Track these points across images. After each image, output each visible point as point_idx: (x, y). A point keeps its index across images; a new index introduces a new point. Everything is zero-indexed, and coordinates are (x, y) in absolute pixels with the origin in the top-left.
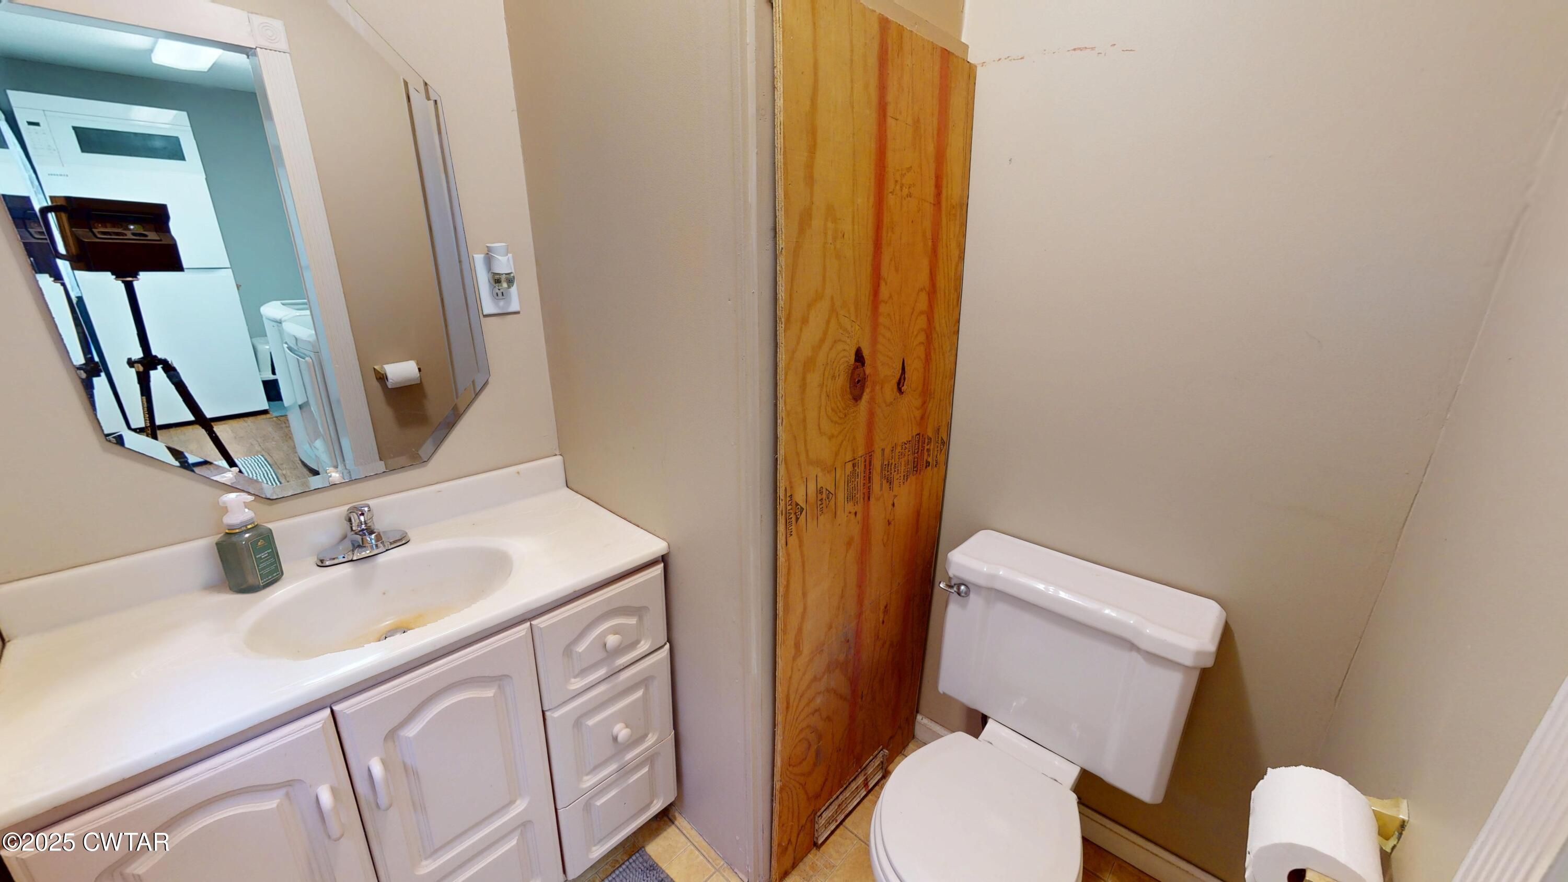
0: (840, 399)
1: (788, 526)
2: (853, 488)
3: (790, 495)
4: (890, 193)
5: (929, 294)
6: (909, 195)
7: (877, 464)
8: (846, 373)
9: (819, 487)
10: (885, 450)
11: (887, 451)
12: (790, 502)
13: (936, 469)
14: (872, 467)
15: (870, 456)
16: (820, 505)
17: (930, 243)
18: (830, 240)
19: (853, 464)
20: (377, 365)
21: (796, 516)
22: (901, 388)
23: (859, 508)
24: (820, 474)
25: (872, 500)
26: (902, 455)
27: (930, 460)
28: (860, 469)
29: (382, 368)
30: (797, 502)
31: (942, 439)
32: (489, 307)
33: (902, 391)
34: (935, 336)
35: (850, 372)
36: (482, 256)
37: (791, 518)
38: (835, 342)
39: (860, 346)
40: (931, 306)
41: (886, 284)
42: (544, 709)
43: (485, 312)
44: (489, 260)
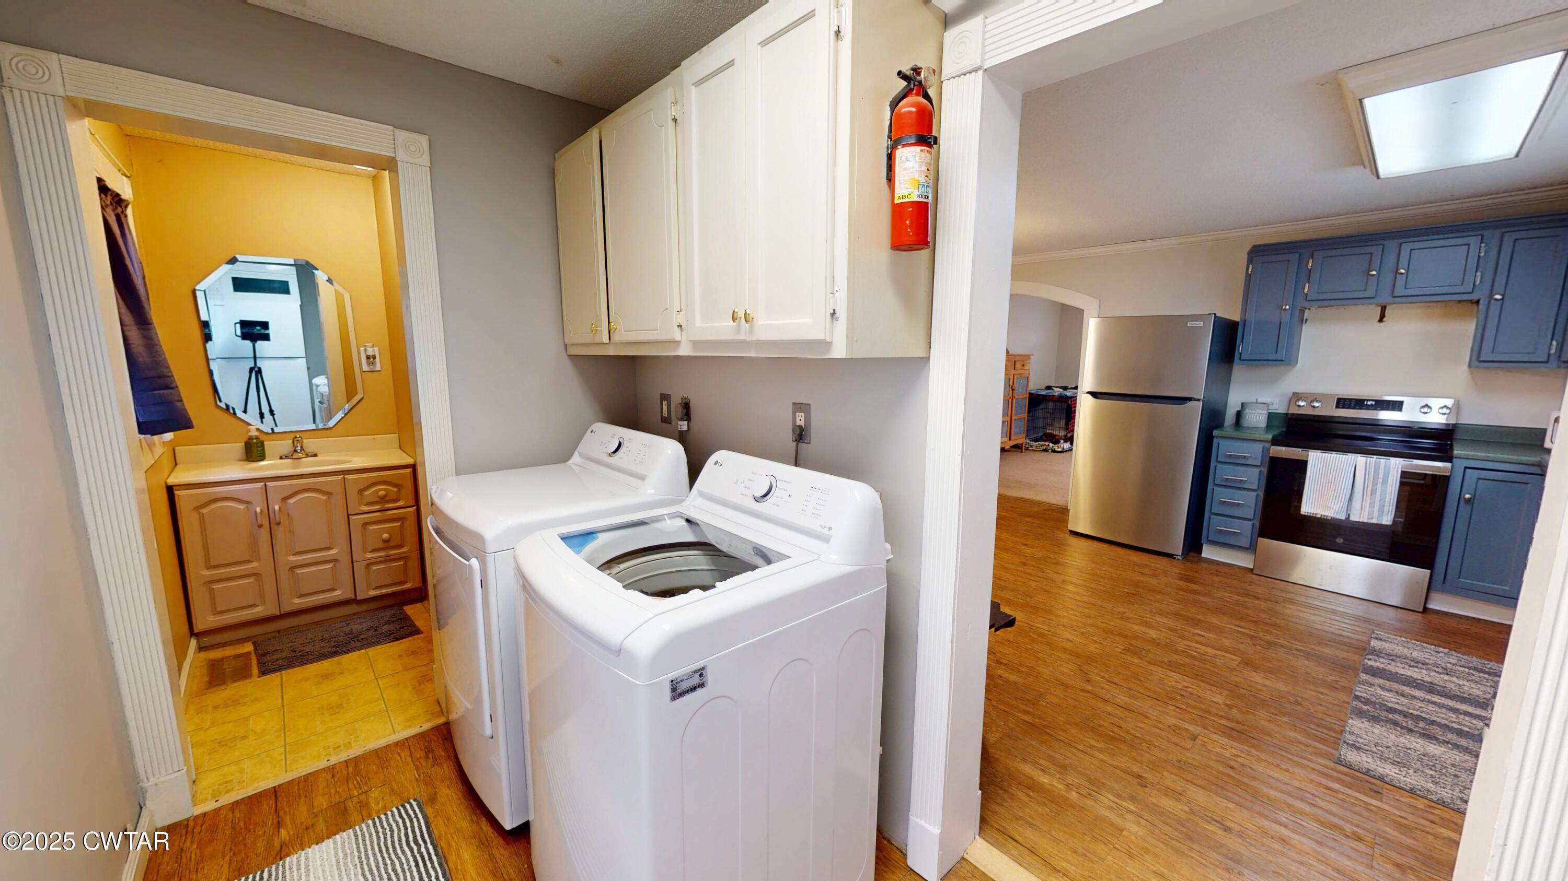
32: (365, 368)
36: (363, 348)
42: (349, 514)
43: (364, 370)
44: (365, 350)
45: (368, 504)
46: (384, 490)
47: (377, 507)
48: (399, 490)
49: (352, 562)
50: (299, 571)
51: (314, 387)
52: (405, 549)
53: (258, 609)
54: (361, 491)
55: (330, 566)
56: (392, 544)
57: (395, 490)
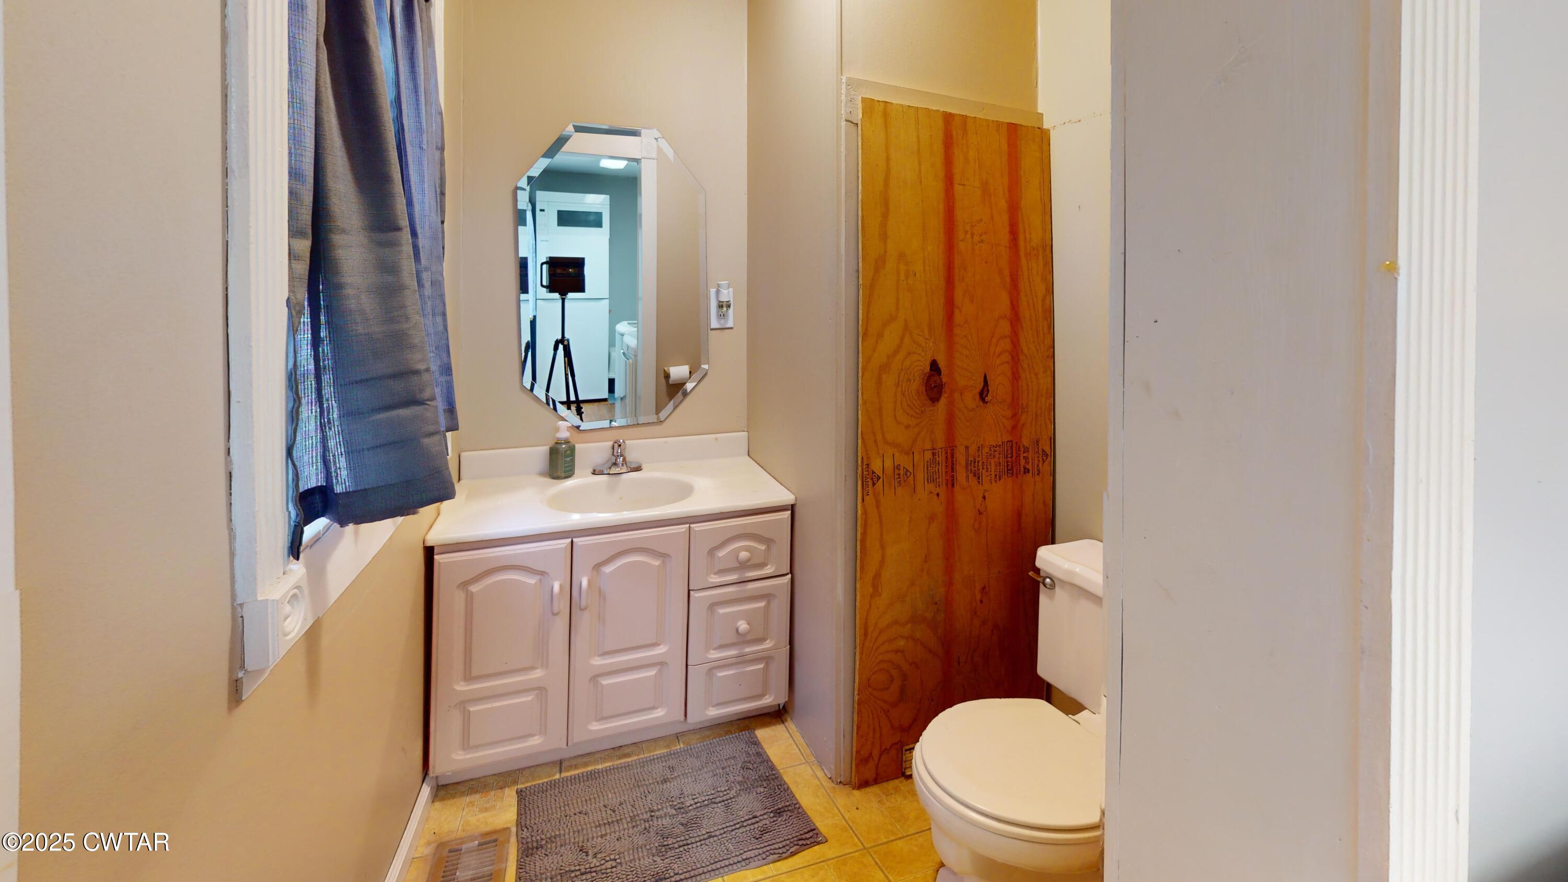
0: (916, 398)
1: (864, 488)
2: (933, 472)
3: (866, 463)
4: (961, 240)
5: (1011, 322)
6: (982, 241)
7: (961, 458)
8: (922, 378)
9: (896, 465)
10: (969, 448)
11: (972, 450)
12: (867, 469)
13: (1038, 478)
14: (954, 460)
15: (952, 450)
16: (897, 478)
17: (1008, 279)
18: (902, 277)
19: (933, 453)
20: (666, 367)
21: (873, 481)
22: (985, 398)
23: (942, 490)
24: (897, 455)
25: (957, 488)
26: (990, 455)
27: (1029, 467)
28: (941, 458)
29: (669, 369)
30: (874, 470)
31: (1043, 451)
32: (714, 324)
33: (986, 401)
34: (1022, 357)
35: (926, 378)
36: (715, 290)
37: (868, 482)
38: (909, 353)
39: (935, 358)
40: (1015, 332)
41: (961, 312)
42: (690, 588)
43: (712, 327)
44: (718, 292)
45: (721, 572)
46: (747, 549)
47: (733, 577)
48: (769, 548)
49: (687, 665)
50: (606, 681)
51: (618, 337)
52: (768, 644)
53: (536, 741)
54: (712, 551)
55: (652, 672)
56: (749, 637)
57: (763, 547)
